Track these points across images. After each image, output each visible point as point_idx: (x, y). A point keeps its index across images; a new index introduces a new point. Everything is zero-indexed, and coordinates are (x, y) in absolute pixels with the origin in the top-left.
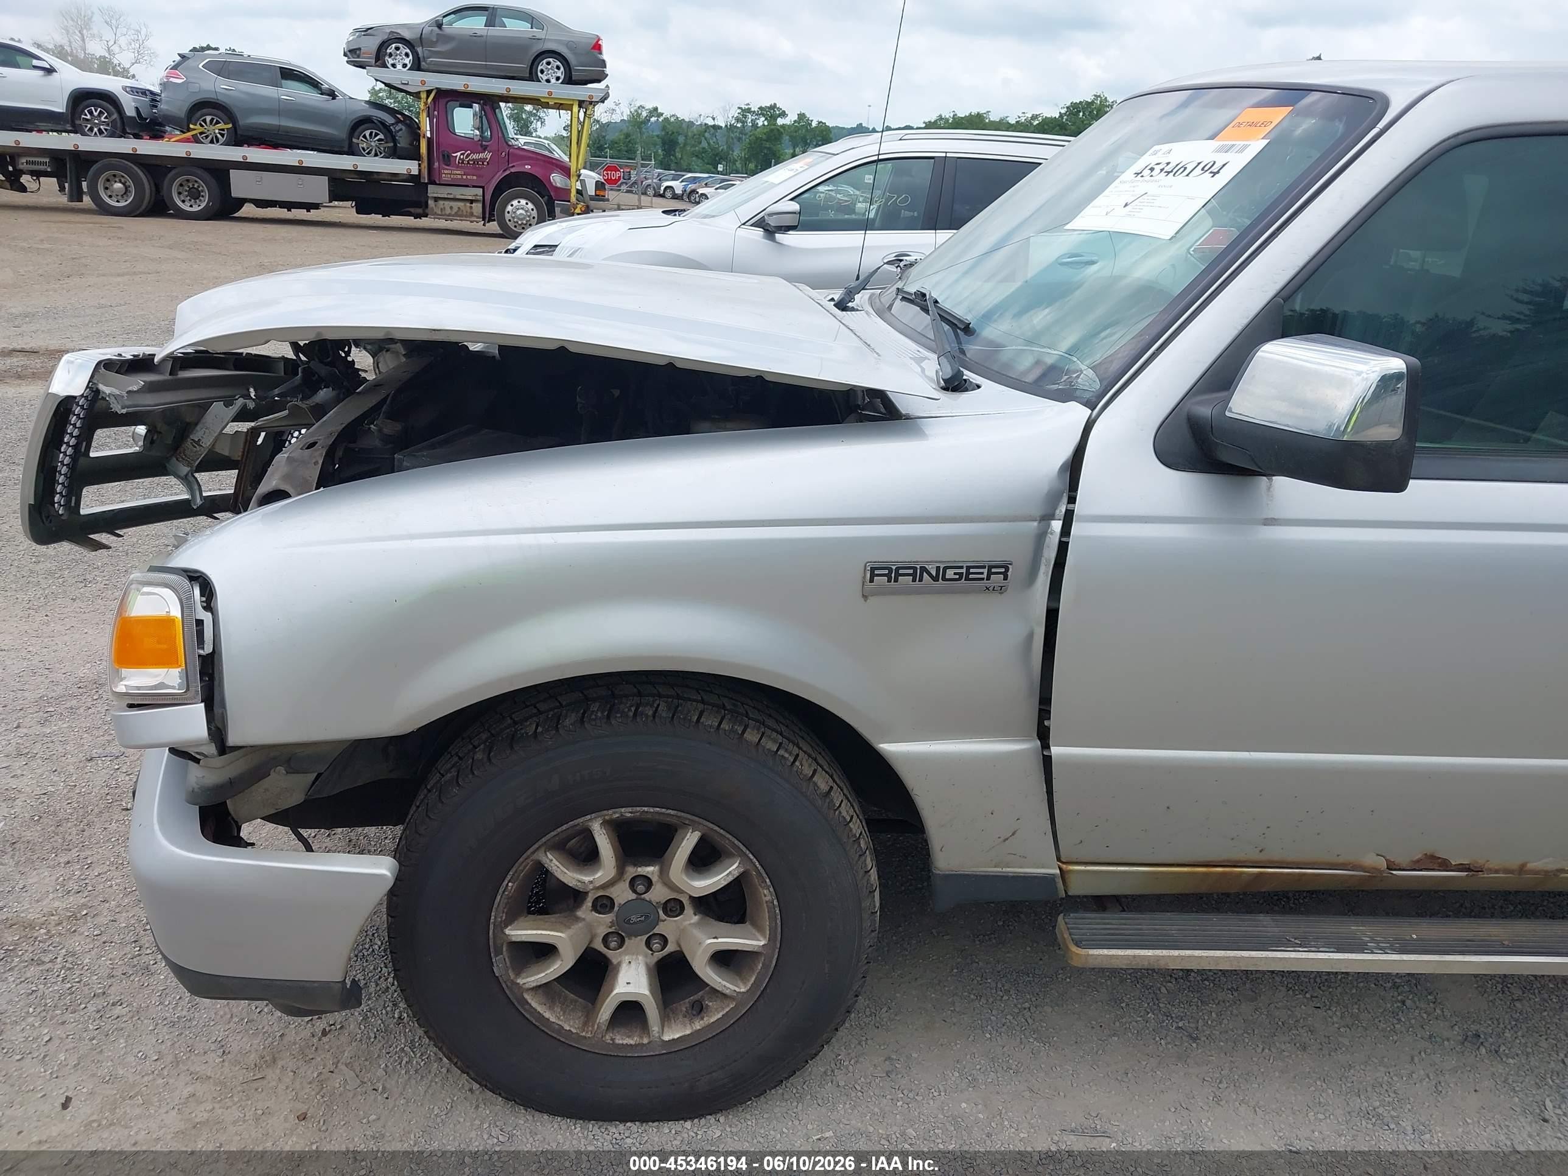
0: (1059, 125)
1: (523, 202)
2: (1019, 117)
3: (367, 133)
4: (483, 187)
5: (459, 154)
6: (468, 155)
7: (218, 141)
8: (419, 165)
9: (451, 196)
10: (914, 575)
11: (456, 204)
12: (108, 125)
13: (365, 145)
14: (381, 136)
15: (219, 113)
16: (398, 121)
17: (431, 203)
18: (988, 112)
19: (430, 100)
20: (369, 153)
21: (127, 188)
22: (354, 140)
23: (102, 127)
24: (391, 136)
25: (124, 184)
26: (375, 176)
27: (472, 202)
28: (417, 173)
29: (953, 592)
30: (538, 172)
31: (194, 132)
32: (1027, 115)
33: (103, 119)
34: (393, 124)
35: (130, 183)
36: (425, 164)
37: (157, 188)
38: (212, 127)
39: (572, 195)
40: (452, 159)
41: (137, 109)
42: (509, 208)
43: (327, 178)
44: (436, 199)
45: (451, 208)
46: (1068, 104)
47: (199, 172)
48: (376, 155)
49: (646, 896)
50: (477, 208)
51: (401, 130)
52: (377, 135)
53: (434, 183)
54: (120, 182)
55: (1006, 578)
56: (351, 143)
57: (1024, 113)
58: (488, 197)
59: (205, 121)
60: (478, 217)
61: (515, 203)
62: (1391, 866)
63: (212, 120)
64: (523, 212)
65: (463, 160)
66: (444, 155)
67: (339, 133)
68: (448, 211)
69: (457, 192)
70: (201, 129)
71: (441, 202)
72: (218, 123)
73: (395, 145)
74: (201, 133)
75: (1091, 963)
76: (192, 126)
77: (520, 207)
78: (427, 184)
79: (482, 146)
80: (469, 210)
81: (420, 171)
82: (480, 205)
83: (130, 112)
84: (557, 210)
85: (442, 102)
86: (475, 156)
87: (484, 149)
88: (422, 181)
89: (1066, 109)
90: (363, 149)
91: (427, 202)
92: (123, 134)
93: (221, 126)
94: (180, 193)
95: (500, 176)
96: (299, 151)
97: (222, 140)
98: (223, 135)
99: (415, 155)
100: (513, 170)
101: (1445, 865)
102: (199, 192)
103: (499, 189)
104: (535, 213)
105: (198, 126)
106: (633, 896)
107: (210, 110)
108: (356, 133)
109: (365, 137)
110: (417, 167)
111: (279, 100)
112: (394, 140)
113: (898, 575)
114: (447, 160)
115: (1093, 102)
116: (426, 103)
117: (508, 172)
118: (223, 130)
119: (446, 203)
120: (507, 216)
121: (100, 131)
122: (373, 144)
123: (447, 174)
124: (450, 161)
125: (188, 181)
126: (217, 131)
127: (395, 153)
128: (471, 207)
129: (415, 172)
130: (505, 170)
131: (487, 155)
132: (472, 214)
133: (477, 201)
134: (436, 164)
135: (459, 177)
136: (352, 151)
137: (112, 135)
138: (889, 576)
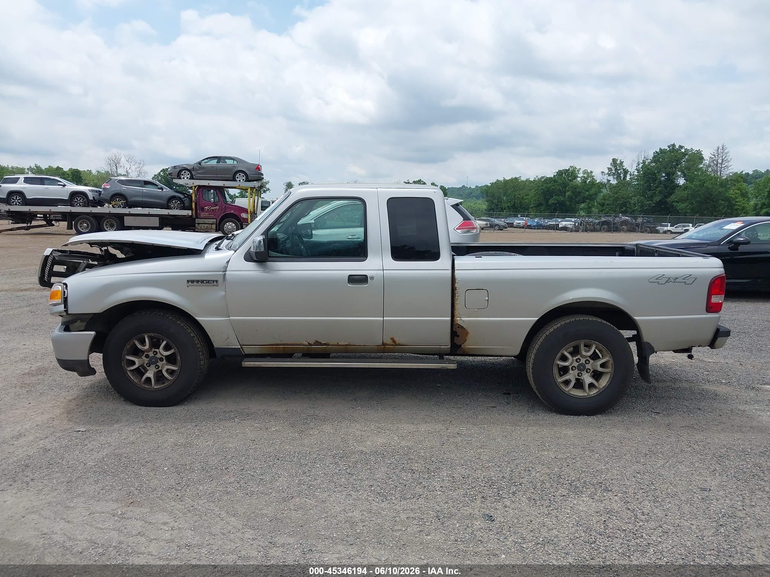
0: (554, 181)
1: (231, 223)
2: (535, 178)
3: (174, 201)
4: (216, 219)
5: (207, 207)
6: (210, 208)
7: (120, 207)
8: (192, 212)
9: (204, 222)
10: (197, 282)
11: (206, 225)
12: (83, 203)
13: (173, 206)
14: (179, 202)
15: (122, 197)
16: (185, 197)
17: (197, 225)
18: (520, 177)
19: (196, 189)
20: (174, 208)
21: (88, 225)
22: (169, 204)
23: (81, 204)
24: (182, 202)
25: (87, 224)
26: (177, 216)
27: (212, 224)
28: (191, 215)
29: (206, 286)
30: (236, 213)
31: (112, 204)
32: (538, 177)
33: (81, 201)
34: (183, 198)
35: (89, 223)
36: (194, 212)
37: (99, 224)
38: (119, 202)
39: (249, 221)
40: (204, 209)
41: (93, 197)
42: (225, 226)
43: (158, 218)
44: (198, 224)
45: (204, 227)
46: (557, 171)
47: (114, 218)
48: (177, 209)
49: (156, 356)
50: (214, 226)
51: (186, 200)
52: (177, 202)
53: (198, 218)
54: (85, 223)
55: (217, 283)
56: (168, 205)
57: (537, 176)
58: (218, 222)
59: (116, 200)
60: (214, 229)
61: (228, 224)
62: (310, 345)
63: (119, 200)
64: (231, 227)
65: (208, 209)
66: (201, 208)
67: (163, 202)
68: (203, 228)
69: (206, 221)
70: (115, 203)
71: (200, 225)
72: (121, 200)
73: (184, 205)
74: (115, 204)
75: (246, 366)
76: (112, 202)
77: (229, 225)
78: (195, 218)
79: (215, 204)
80: (211, 227)
81: (192, 214)
82: (215, 225)
83: (91, 198)
84: (244, 226)
85: (201, 190)
86: (213, 208)
87: (216, 205)
88: (193, 217)
89: (556, 173)
90: (172, 207)
91: (195, 225)
92: (88, 206)
93: (122, 201)
94: (107, 225)
95: (222, 214)
96: (147, 209)
97: (122, 206)
98: (122, 205)
99: (190, 208)
100: (227, 212)
101: (322, 344)
102: (114, 225)
103: (222, 219)
104: (235, 228)
105: (114, 202)
106: (153, 355)
107: (118, 196)
108: (170, 202)
109: (173, 203)
110: (191, 213)
111: (143, 192)
112: (184, 204)
113: (193, 282)
114: (203, 209)
115: (569, 170)
116: (194, 190)
117: (225, 213)
118: (122, 203)
119: (202, 225)
120: (225, 229)
121: (80, 205)
122: (176, 205)
123: (203, 214)
124: (203, 210)
125: (110, 221)
126: (120, 203)
127: (184, 208)
128: (211, 226)
129: (190, 214)
130: (224, 213)
131: (217, 207)
132: (212, 229)
133: (214, 224)
134: (199, 211)
135: (207, 215)
136: (168, 208)
137: (84, 206)
138: (192, 282)
